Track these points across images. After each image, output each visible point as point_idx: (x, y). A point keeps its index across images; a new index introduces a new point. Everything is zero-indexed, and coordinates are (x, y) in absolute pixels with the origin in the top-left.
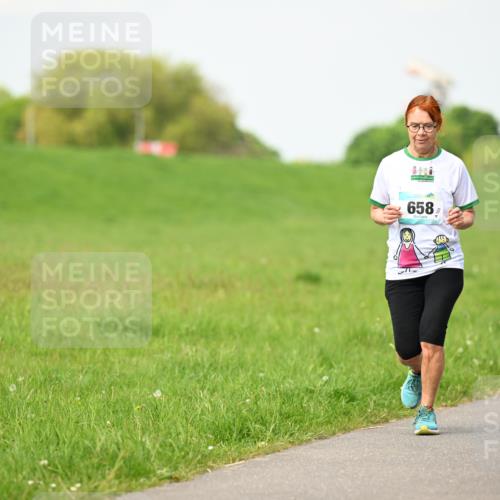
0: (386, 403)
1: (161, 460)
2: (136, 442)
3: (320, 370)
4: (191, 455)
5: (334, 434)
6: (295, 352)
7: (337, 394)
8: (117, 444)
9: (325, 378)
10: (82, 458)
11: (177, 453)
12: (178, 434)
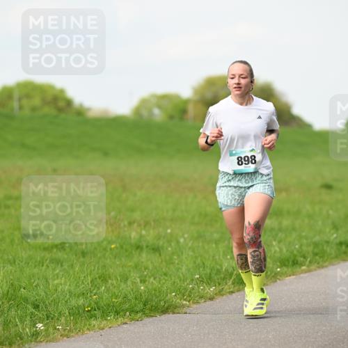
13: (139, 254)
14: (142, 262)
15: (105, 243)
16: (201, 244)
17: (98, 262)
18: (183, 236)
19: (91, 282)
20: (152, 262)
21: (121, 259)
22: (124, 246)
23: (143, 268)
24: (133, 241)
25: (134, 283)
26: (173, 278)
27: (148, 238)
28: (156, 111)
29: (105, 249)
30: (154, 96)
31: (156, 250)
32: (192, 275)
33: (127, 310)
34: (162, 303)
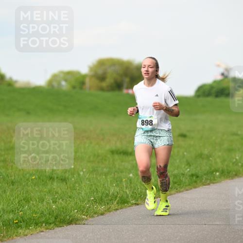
0: (209, 178)
1: (132, 198)
2: (124, 192)
3: (186, 167)
4: (142, 196)
5: (191, 189)
6: (178, 161)
7: (192, 175)
8: (117, 193)
9: (188, 170)
10: (105, 197)
11: (138, 195)
12: (138, 189)
13: (52, 183)
14: (54, 189)
15: (28, 175)
16: (95, 176)
17: (23, 189)
18: (82, 171)
19: (18, 202)
20: (60, 189)
21: (39, 187)
22: (41, 178)
23: (54, 193)
24: (47, 174)
25: (48, 203)
26: (75, 200)
27: (58, 172)
28: (63, 83)
29: (28, 180)
30: (62, 72)
31: (64, 180)
32: (89, 197)
33: (43, 222)
34: (68, 217)
